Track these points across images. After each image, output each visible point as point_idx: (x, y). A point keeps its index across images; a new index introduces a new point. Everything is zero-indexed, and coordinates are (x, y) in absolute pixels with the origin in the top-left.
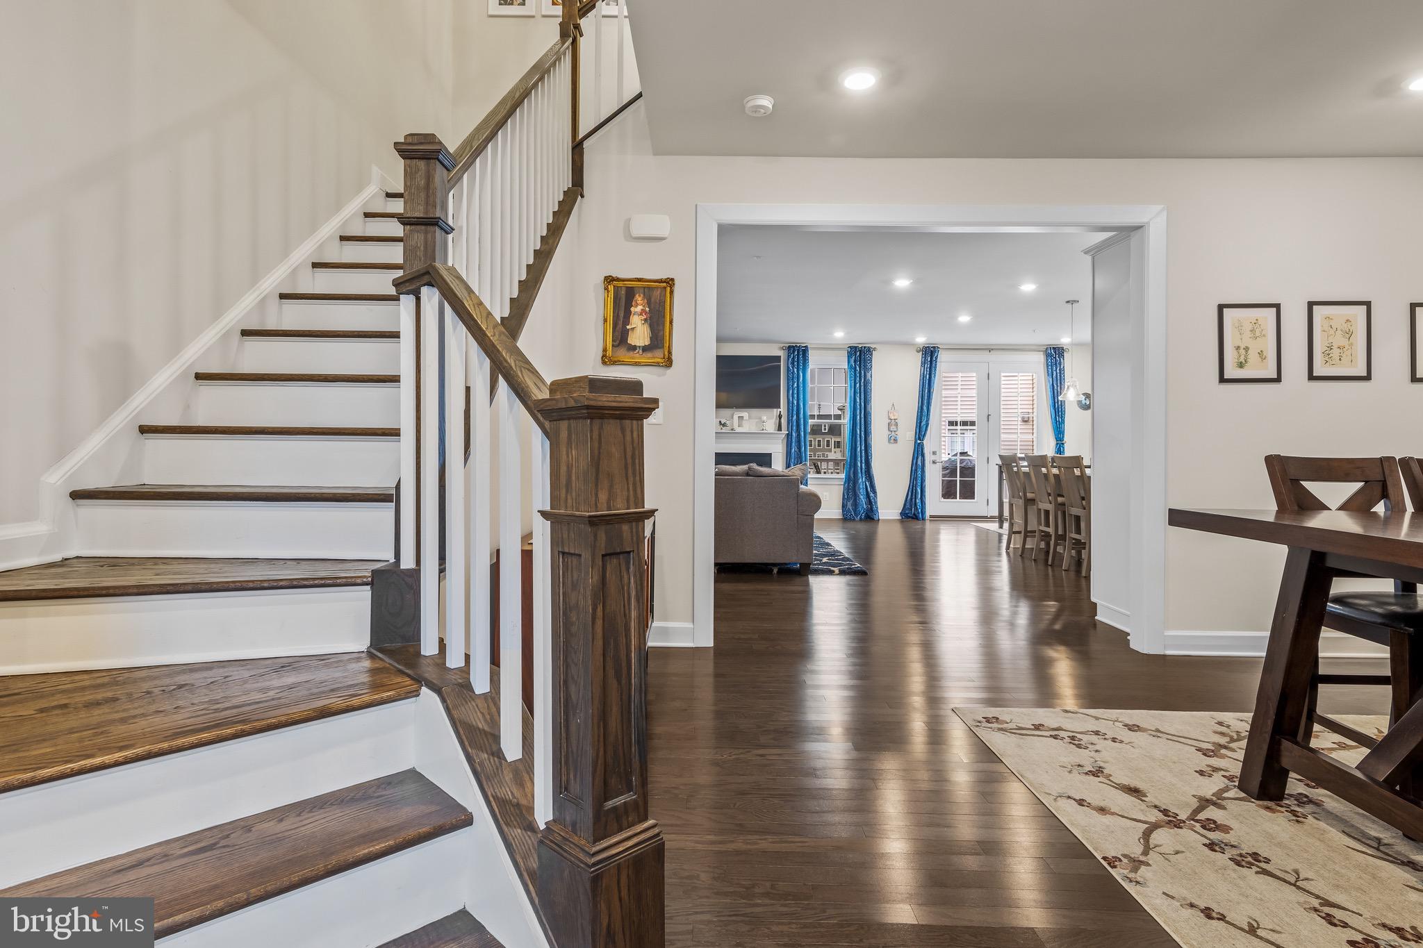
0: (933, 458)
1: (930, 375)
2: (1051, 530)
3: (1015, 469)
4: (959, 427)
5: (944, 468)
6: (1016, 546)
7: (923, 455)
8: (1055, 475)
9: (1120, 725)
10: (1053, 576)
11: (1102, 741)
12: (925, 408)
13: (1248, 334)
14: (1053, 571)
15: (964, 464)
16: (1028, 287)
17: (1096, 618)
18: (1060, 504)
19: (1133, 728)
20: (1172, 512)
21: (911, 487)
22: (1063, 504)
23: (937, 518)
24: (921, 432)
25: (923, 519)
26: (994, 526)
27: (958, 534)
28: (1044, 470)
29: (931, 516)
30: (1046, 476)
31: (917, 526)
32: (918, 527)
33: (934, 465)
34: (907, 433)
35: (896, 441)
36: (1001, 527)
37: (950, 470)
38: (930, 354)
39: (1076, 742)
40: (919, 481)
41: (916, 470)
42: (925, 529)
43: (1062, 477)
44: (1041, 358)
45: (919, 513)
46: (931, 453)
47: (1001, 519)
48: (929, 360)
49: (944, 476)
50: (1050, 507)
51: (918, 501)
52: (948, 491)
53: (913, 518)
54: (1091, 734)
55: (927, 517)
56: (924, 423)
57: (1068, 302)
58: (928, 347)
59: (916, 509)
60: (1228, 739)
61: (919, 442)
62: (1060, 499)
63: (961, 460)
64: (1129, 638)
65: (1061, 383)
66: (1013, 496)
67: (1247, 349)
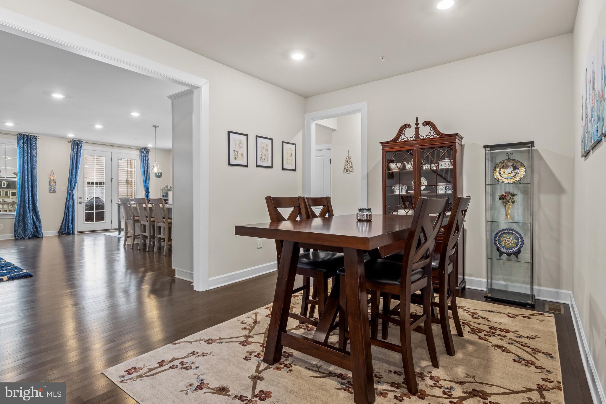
0: (80, 200)
1: (77, 156)
2: (147, 234)
3: (129, 205)
4: (95, 185)
5: (86, 206)
6: (129, 244)
7: (73, 199)
8: (150, 208)
9: (202, 342)
10: (149, 257)
11: (198, 358)
12: (74, 173)
13: (238, 146)
14: (149, 254)
15: (98, 203)
16: (135, 114)
17: (175, 277)
18: (152, 222)
19: (209, 342)
20: (237, 228)
21: (65, 217)
22: (154, 221)
23: (81, 233)
24: (71, 186)
25: (73, 234)
26: (115, 234)
27: (95, 240)
28: (144, 205)
29: (78, 232)
30: (145, 208)
31: (69, 238)
32: (71, 239)
33: (80, 205)
34: (62, 187)
35: (54, 191)
36: (119, 234)
37: (89, 206)
38: (77, 145)
39: (185, 366)
40: (71, 213)
41: (68, 207)
42: (74, 240)
43: (154, 209)
44: (137, 153)
45: (70, 231)
46: (78, 198)
47: (119, 230)
48: (76, 147)
49: (86, 210)
50: (147, 224)
51: (70, 224)
52: (88, 218)
53: (66, 234)
54: (190, 356)
55: (76, 232)
56: (73, 182)
57: (154, 126)
58: (76, 140)
59: (69, 229)
60: (248, 331)
61: (70, 192)
62: (152, 219)
63: (96, 201)
64: (192, 284)
65: (147, 165)
66: (127, 219)
67: (237, 152)
